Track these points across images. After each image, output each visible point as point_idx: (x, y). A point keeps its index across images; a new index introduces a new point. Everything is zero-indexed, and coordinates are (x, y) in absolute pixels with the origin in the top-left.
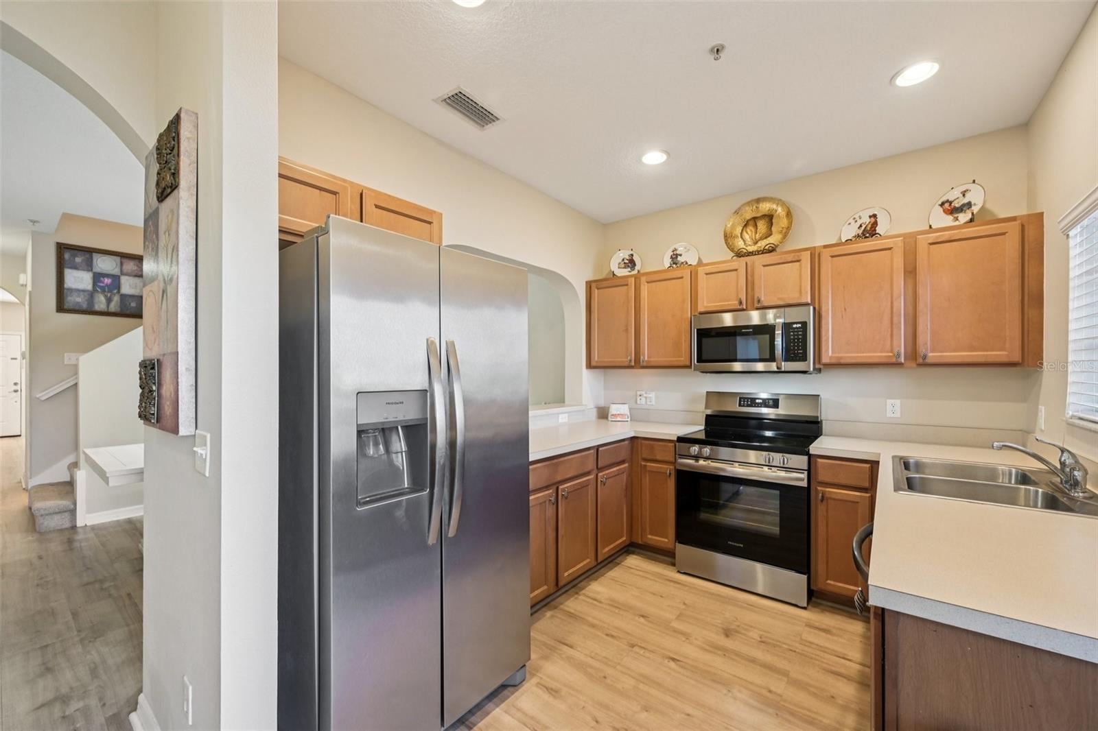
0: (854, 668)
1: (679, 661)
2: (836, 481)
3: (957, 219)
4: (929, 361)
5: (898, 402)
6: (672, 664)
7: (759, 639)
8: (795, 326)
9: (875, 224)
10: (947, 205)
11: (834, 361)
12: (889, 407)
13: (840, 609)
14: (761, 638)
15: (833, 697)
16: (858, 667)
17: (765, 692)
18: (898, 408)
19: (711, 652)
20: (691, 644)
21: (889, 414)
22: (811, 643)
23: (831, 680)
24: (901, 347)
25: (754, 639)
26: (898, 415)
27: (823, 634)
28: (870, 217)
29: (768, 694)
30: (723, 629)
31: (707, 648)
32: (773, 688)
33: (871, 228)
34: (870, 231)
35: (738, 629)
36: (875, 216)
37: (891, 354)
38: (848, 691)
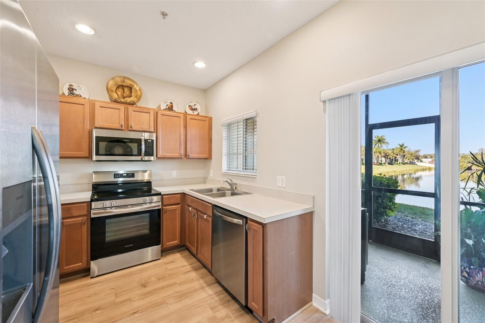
0: (189, 268)
1: (137, 311)
2: (170, 203)
3: (194, 112)
4: (190, 157)
5: (175, 171)
6: (136, 315)
7: (157, 279)
8: (149, 141)
9: (172, 106)
10: (190, 107)
11: (162, 156)
12: (173, 173)
13: (168, 253)
14: (157, 278)
15: (193, 279)
16: (189, 266)
17: (176, 294)
18: (175, 173)
19: (146, 297)
20: (135, 301)
21: (173, 176)
22: (172, 268)
23: (187, 275)
24: (183, 152)
25: (155, 281)
26: (175, 176)
27: (172, 263)
28: (170, 103)
29: (178, 294)
30: (140, 286)
31: (143, 297)
32: (177, 291)
33: (171, 107)
34: (171, 108)
35: (146, 281)
36: (172, 103)
37: (179, 155)
38: (193, 275)
